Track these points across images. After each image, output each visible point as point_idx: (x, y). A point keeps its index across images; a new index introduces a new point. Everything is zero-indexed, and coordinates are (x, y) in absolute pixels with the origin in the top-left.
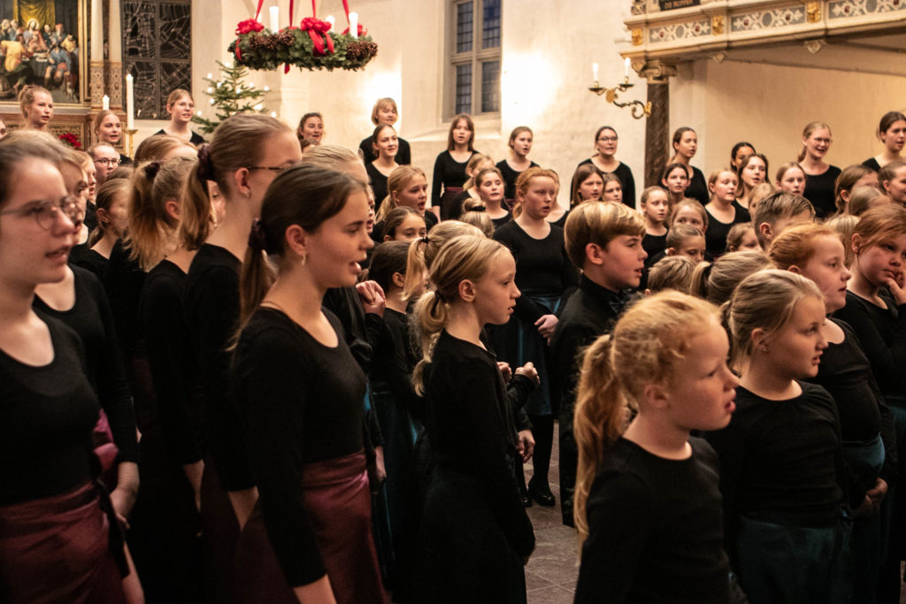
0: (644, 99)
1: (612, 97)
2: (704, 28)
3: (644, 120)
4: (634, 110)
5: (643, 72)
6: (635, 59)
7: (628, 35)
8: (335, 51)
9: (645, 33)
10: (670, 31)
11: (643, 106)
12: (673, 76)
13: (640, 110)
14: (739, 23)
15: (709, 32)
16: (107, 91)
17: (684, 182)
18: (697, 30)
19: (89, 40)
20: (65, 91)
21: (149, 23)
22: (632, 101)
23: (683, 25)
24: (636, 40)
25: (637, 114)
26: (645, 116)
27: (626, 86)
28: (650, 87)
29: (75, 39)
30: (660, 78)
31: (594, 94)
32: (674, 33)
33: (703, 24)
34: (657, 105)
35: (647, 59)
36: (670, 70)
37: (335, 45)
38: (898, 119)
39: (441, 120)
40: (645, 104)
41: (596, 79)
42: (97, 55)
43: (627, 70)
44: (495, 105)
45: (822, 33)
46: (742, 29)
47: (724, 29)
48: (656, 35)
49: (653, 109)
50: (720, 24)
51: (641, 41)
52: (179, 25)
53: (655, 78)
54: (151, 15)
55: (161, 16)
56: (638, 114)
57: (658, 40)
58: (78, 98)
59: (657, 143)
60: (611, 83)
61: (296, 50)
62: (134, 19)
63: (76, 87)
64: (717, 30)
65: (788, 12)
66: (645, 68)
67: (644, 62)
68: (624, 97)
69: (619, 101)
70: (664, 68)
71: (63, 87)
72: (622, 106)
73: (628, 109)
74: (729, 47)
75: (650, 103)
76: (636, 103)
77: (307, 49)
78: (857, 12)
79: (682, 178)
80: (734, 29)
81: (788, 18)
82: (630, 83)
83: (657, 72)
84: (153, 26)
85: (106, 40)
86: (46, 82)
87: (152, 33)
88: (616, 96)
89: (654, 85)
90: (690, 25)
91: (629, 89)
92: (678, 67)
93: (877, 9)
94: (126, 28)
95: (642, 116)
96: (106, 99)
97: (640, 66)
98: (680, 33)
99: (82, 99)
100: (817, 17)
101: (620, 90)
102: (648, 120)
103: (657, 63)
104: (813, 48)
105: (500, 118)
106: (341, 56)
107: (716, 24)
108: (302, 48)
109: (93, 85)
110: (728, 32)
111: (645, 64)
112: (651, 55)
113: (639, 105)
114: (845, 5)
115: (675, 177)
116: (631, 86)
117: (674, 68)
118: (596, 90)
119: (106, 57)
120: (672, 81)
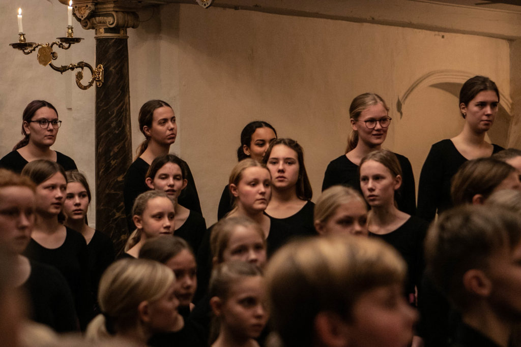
0: (92, 61)
1: (47, 56)
3: (93, 89)
4: (79, 76)
11: (92, 72)
13: (87, 76)
17: (178, 184)
26: (95, 84)
27: (70, 41)
28: (100, 42)
30: (115, 30)
34: (111, 69)
36: (130, 19)
38: (485, 89)
40: (94, 68)
41: (21, 31)
49: (106, 74)
53: (107, 30)
56: (85, 82)
59: (114, 124)
60: (42, 36)
66: (93, 15)
67: (91, 7)
68: (64, 57)
69: (57, 63)
70: (120, 15)
72: (63, 70)
73: (71, 75)
75: (101, 66)
76: (82, 65)
79: (176, 177)
82: (75, 36)
83: (110, 22)
88: (54, 56)
89: (107, 40)
95: (91, 84)
97: (86, 13)
101: (60, 46)
102: (98, 90)
103: (110, 8)
113: (86, 69)
115: (166, 177)
116: (77, 40)
117: (135, 15)
118: (22, 46)
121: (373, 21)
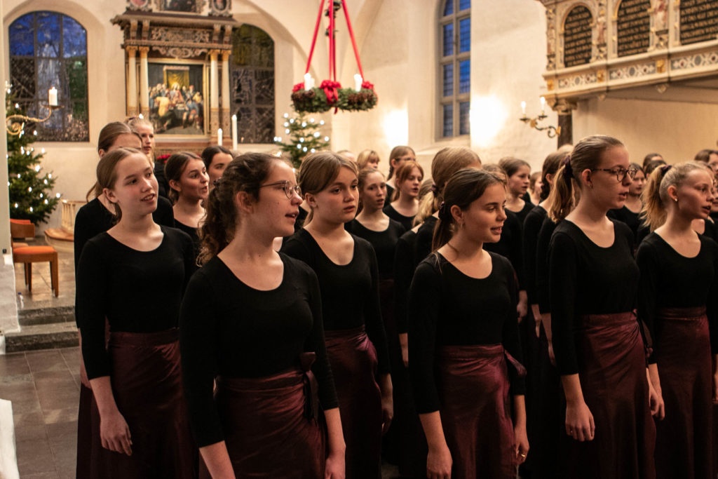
0: (555, 124)
1: (534, 124)
2: (593, 78)
3: (556, 138)
4: (549, 132)
5: (555, 107)
6: (548, 99)
7: (545, 83)
8: (339, 100)
9: (555, 82)
10: (571, 80)
11: (555, 129)
12: (575, 109)
13: (553, 132)
14: (614, 75)
15: (595, 81)
16: (221, 126)
18: (588, 79)
19: (210, 95)
20: (195, 127)
21: (248, 83)
22: (547, 126)
23: (579, 77)
24: (550, 87)
26: (557, 135)
27: (543, 117)
28: (560, 117)
29: (201, 94)
30: (566, 111)
31: (523, 123)
32: (574, 82)
33: (591, 75)
34: (565, 129)
35: (557, 99)
36: (572, 106)
37: (340, 97)
39: (433, 140)
40: (557, 128)
41: (524, 113)
42: (215, 105)
43: (543, 106)
44: (468, 130)
45: (666, 80)
46: (616, 78)
47: (605, 78)
48: (562, 83)
49: (562, 131)
50: (602, 76)
51: (552, 87)
52: (267, 83)
53: (563, 111)
54: (249, 77)
55: (256, 77)
56: (552, 134)
57: (563, 87)
58: (203, 131)
60: (533, 115)
61: (316, 101)
62: (239, 81)
63: (202, 125)
64: (601, 79)
65: (645, 67)
66: (556, 104)
67: (555, 101)
68: (541, 124)
69: (539, 126)
70: (568, 105)
71: (194, 125)
72: (541, 129)
73: (545, 132)
74: (608, 90)
75: (560, 128)
76: (550, 127)
77: (322, 100)
78: (689, 66)
80: (611, 78)
81: (645, 70)
82: (546, 115)
83: (563, 108)
84: (251, 85)
85: (220, 95)
86: (184, 122)
87: (251, 89)
88: (536, 123)
89: (563, 116)
90: (584, 76)
91: (545, 119)
92: (578, 104)
93: (702, 62)
94: (234, 86)
95: (554, 136)
96: (220, 132)
97: (553, 104)
98: (577, 81)
99: (205, 131)
100: (663, 69)
101: (539, 119)
102: (559, 138)
103: (563, 101)
104: (661, 90)
105: (469, 139)
107: (599, 76)
108: (319, 99)
109: (212, 123)
110: (607, 80)
111: (556, 102)
112: (559, 97)
113: (552, 129)
114: (681, 61)
116: (546, 117)
117: (575, 104)
118: (525, 120)
119: (220, 105)
120: (574, 113)
121: (702, 102)
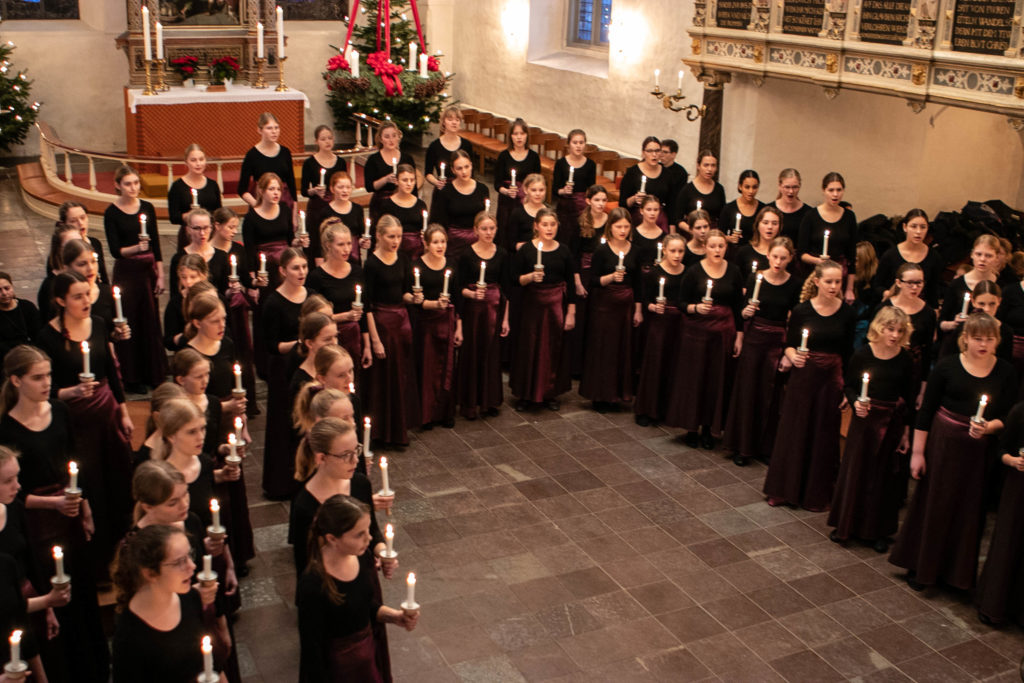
0: (699, 103)
1: (668, 105)
2: (749, 53)
3: (699, 121)
4: (689, 113)
5: (700, 78)
6: (693, 67)
7: (690, 41)
8: (404, 93)
9: (703, 45)
10: (723, 47)
11: (698, 109)
12: (728, 82)
13: (695, 113)
14: (776, 55)
15: (752, 58)
16: (262, 19)
18: (744, 52)
22: (688, 105)
23: (733, 45)
24: (695, 49)
25: (692, 117)
26: (700, 117)
27: (679, 98)
28: (706, 92)
30: (715, 85)
31: (655, 97)
32: (725, 49)
33: (747, 49)
34: (711, 107)
35: (703, 69)
36: (724, 78)
40: (700, 107)
41: (657, 83)
43: (680, 83)
45: (836, 85)
46: (778, 62)
47: (763, 58)
48: (712, 48)
49: (708, 110)
50: (760, 53)
51: (699, 51)
53: (711, 84)
57: (713, 54)
58: (238, 19)
59: (709, 143)
61: (371, 93)
63: (236, 10)
64: (758, 59)
65: (814, 56)
66: (703, 75)
67: (701, 71)
69: (674, 107)
70: (719, 77)
71: (224, 10)
72: (678, 110)
73: (683, 113)
74: (767, 76)
75: (705, 106)
76: (691, 107)
78: (865, 71)
80: (771, 60)
81: (813, 61)
82: (683, 95)
83: (711, 80)
88: (671, 103)
89: (710, 91)
90: (739, 46)
92: (733, 79)
93: (881, 73)
95: (697, 117)
96: (260, 26)
97: (698, 73)
98: (730, 51)
99: (242, 21)
100: (835, 68)
102: (703, 120)
103: (712, 72)
106: (410, 96)
107: (757, 52)
110: (766, 62)
112: (706, 66)
113: (694, 109)
114: (858, 62)
116: (683, 98)
117: (729, 75)
118: (657, 94)
120: (726, 87)
